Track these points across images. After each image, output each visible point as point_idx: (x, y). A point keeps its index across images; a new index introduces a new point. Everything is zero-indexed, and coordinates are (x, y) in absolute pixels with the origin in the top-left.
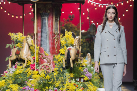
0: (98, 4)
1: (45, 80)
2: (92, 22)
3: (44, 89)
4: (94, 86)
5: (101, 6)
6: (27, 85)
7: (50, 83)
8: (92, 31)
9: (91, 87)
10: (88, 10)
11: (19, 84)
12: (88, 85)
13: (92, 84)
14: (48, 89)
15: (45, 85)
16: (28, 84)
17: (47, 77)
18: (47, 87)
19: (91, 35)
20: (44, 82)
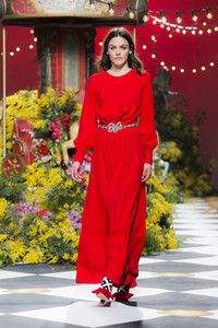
0: (174, 26)
1: (62, 190)
2: (162, 63)
3: (60, 209)
4: (166, 203)
5: (181, 30)
6: (25, 201)
7: (73, 195)
8: (162, 84)
9: (159, 204)
10: (153, 38)
11: (7, 198)
12: (154, 201)
13: (163, 199)
14: (70, 209)
15: (62, 201)
16: (28, 199)
17: (66, 184)
18: (66, 206)
19: (160, 92)
20: (61, 194)
